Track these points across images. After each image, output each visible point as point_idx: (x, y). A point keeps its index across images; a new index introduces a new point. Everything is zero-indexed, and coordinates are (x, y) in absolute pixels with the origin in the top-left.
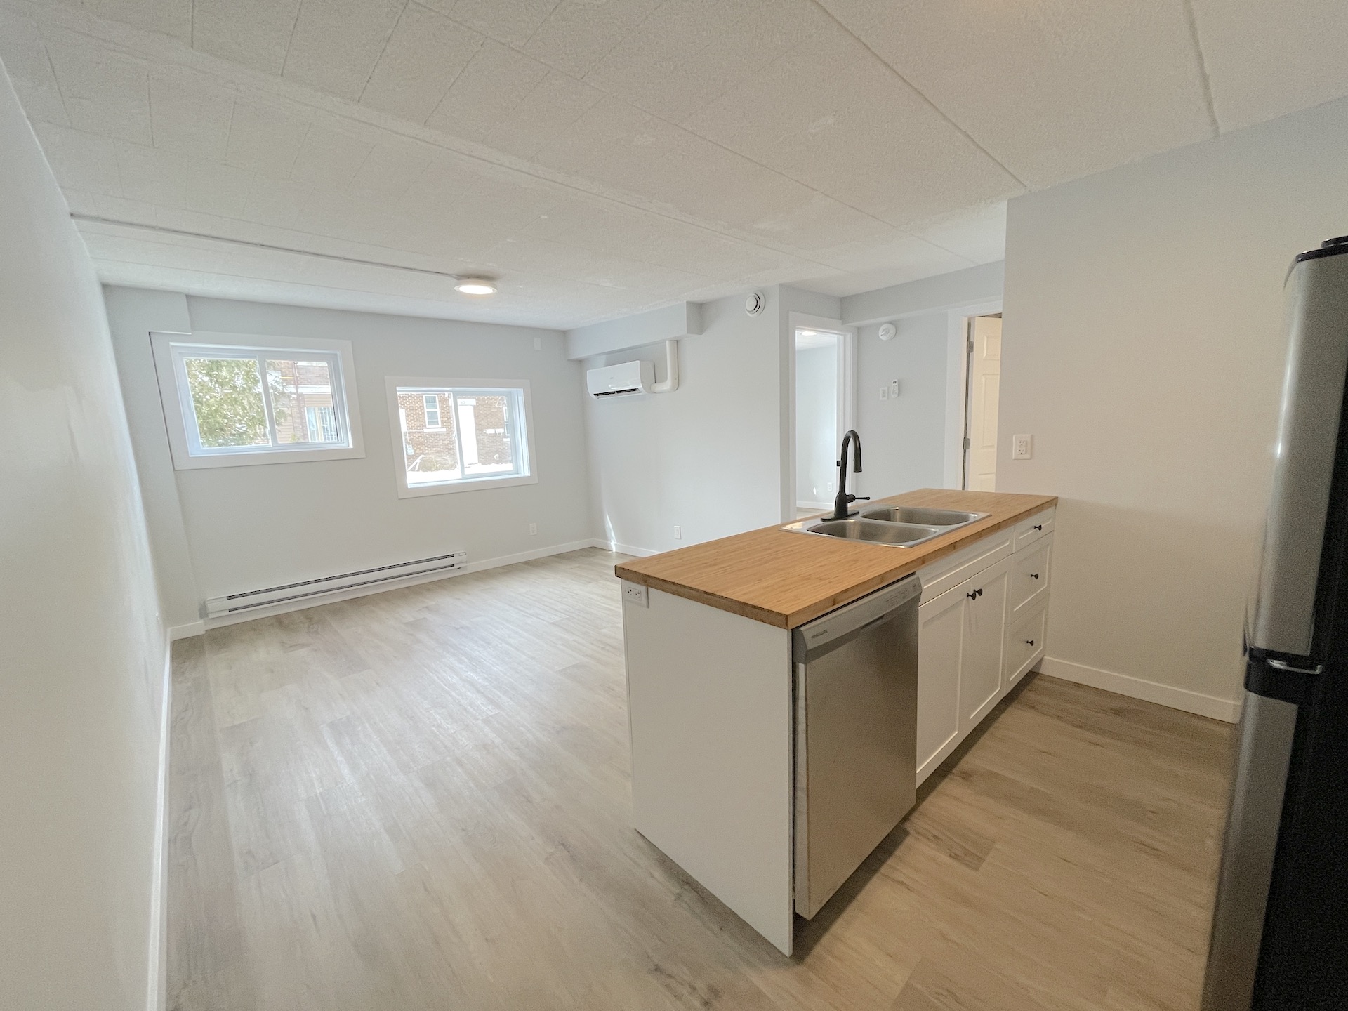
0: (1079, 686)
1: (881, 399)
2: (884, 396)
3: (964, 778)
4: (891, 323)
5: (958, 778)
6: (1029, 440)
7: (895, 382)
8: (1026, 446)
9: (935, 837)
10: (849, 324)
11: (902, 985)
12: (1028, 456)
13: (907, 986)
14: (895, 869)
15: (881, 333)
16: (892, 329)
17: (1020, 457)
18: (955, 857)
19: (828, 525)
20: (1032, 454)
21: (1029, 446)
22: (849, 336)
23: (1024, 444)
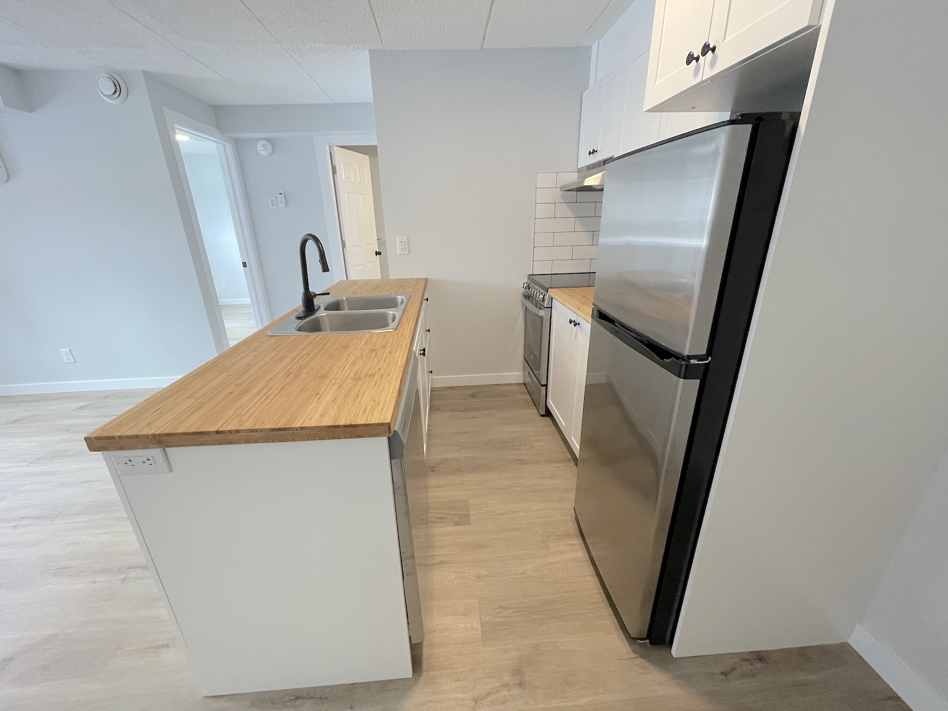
0: (451, 388)
1: (271, 208)
2: (273, 205)
3: (432, 471)
4: (268, 140)
5: (430, 473)
6: (406, 240)
7: (281, 194)
8: (405, 245)
9: (440, 518)
10: (227, 135)
11: (479, 626)
12: (407, 252)
13: (483, 625)
14: (433, 556)
15: (259, 148)
16: (269, 147)
17: (403, 253)
18: (456, 524)
19: (306, 322)
20: (409, 251)
21: (407, 244)
22: (229, 147)
23: (404, 244)
